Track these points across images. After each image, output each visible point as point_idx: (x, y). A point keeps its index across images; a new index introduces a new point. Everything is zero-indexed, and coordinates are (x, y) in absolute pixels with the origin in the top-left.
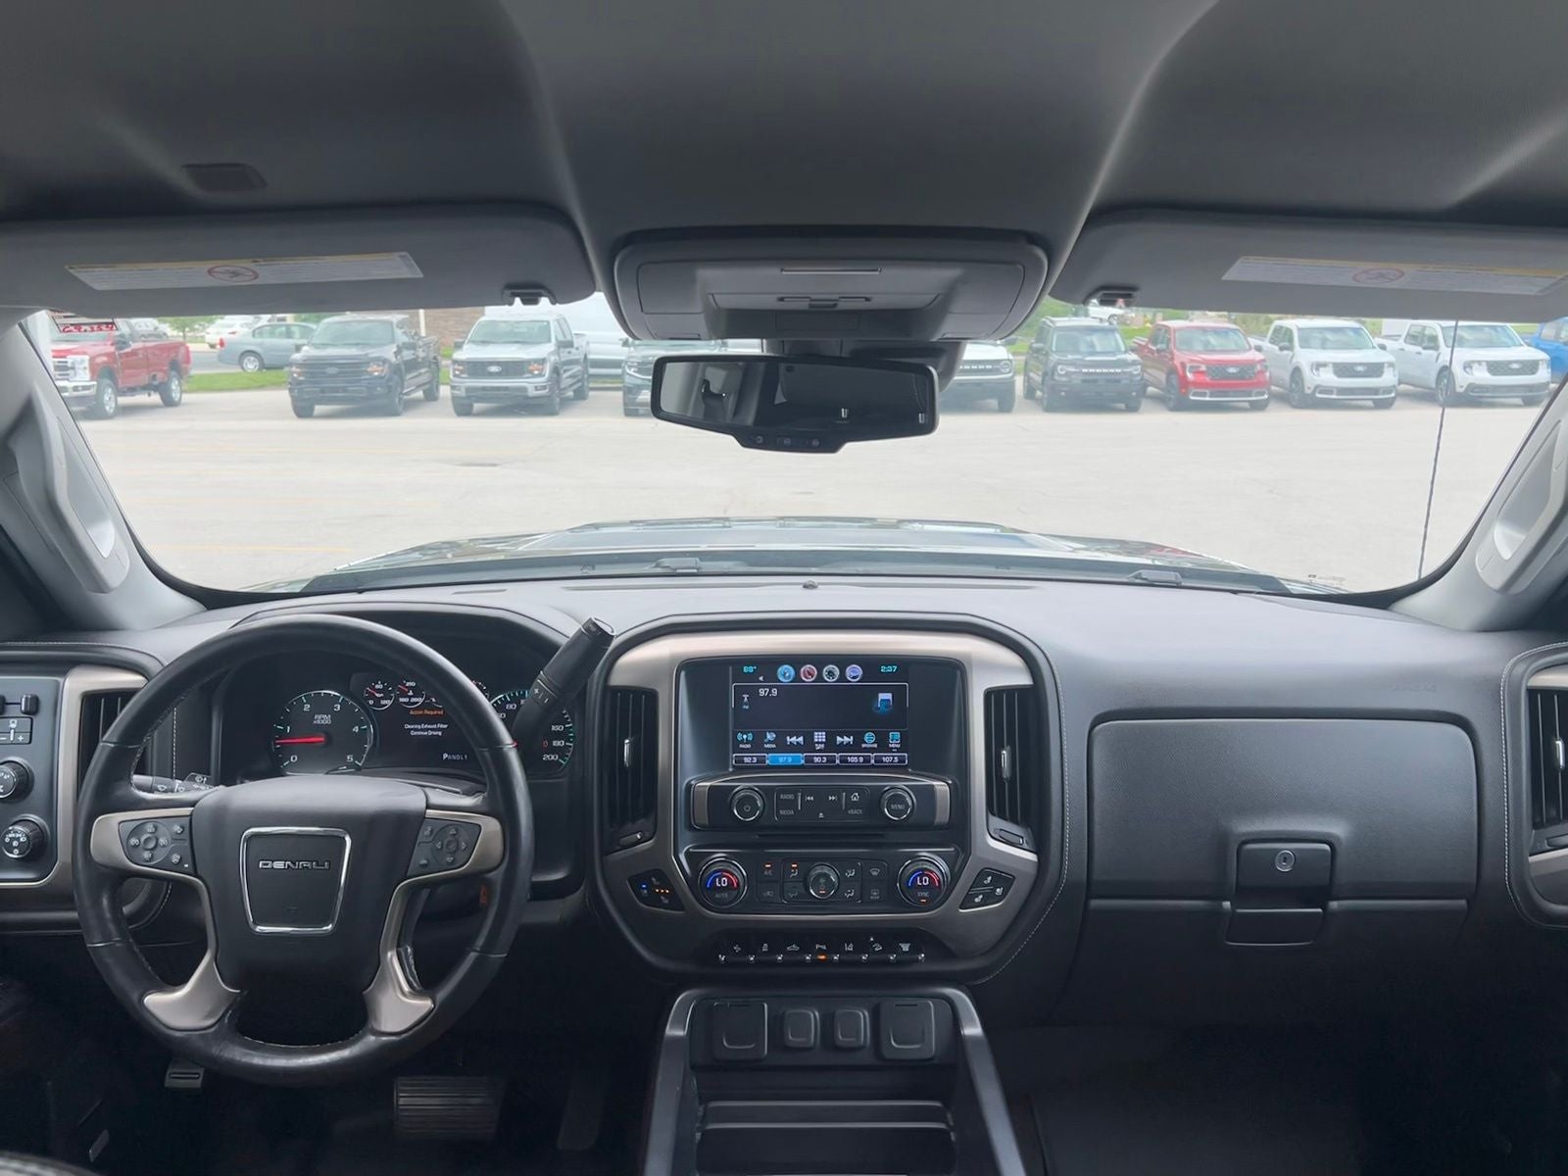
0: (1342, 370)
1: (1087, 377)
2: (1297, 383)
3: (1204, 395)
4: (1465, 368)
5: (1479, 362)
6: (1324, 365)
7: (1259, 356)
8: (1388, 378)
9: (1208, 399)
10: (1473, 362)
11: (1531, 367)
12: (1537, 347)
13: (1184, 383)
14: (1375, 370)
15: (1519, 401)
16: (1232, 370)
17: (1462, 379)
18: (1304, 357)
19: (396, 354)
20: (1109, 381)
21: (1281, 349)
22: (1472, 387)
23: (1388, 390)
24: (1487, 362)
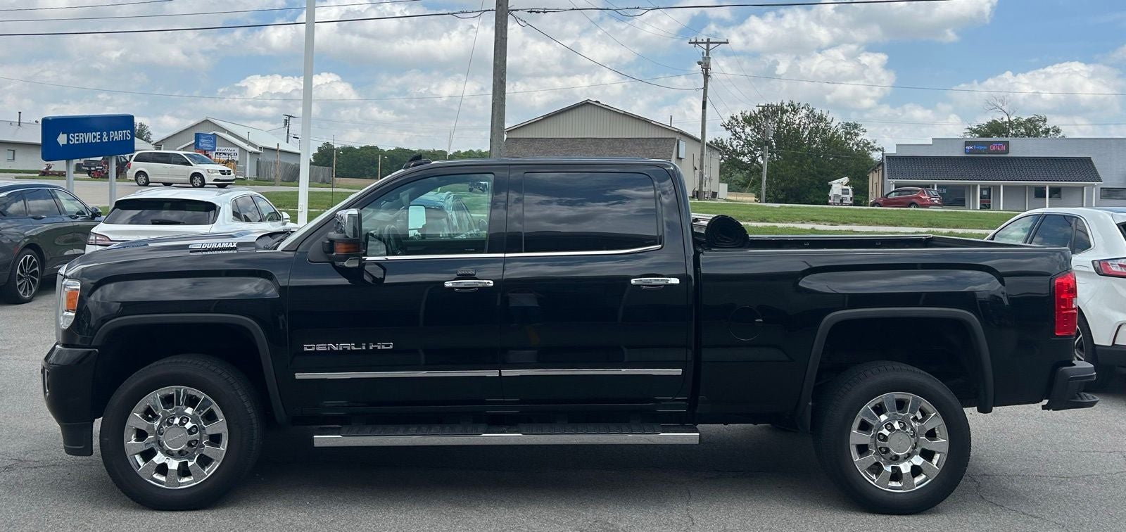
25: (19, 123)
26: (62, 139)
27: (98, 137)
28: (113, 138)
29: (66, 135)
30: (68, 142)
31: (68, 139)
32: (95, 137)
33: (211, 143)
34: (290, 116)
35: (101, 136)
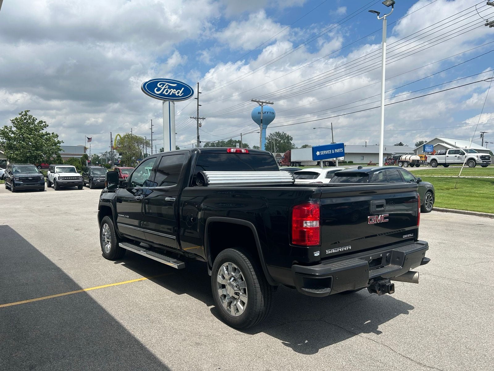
25: (366, 146)
26: (318, 153)
27: (330, 152)
28: (336, 152)
29: (319, 152)
30: (320, 154)
31: (320, 153)
32: (329, 152)
33: (431, 149)
34: (483, 133)
35: (332, 151)
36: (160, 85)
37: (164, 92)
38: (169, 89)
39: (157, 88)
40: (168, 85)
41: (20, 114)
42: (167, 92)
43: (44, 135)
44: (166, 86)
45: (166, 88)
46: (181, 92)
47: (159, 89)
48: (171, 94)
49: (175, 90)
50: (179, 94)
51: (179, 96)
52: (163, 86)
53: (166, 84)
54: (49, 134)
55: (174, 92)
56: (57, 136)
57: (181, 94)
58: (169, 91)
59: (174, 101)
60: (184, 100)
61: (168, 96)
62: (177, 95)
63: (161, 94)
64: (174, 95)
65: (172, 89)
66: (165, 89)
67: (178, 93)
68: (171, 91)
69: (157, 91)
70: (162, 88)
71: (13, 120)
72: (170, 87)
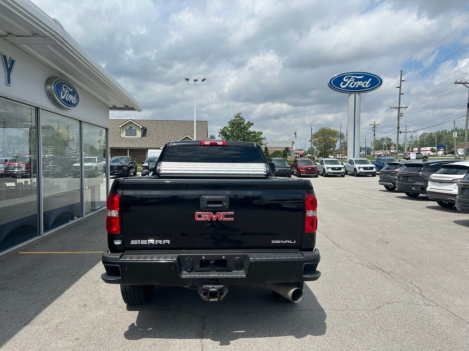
0: (333, 169)
1: (279, 170)
2: (324, 172)
3: (304, 174)
4: (359, 168)
5: (361, 167)
6: (329, 168)
7: (315, 166)
8: (343, 170)
9: (305, 175)
10: (360, 167)
11: (372, 168)
12: (373, 164)
13: (300, 171)
14: (340, 169)
15: (371, 175)
16: (310, 169)
17: (358, 171)
18: (326, 166)
19: (129, 165)
20: (283, 171)
21: (321, 164)
22: (360, 172)
23: (343, 173)
24: (363, 167)
36: (346, 79)
37: (350, 85)
38: (355, 82)
39: (343, 82)
40: (354, 78)
41: (235, 117)
42: (353, 85)
43: (251, 133)
44: (352, 80)
45: (353, 81)
46: (368, 83)
47: (345, 83)
48: (357, 86)
49: (361, 82)
50: (366, 86)
51: (365, 88)
52: (349, 80)
53: (352, 77)
54: (255, 132)
55: (361, 84)
56: (261, 133)
57: (367, 86)
58: (355, 83)
59: (360, 93)
60: (371, 91)
61: (354, 88)
62: (363, 86)
63: (347, 88)
64: (360, 87)
65: (358, 82)
66: (351, 82)
67: (365, 84)
68: (358, 83)
69: (343, 85)
70: (348, 82)
71: (229, 122)
72: (356, 80)
